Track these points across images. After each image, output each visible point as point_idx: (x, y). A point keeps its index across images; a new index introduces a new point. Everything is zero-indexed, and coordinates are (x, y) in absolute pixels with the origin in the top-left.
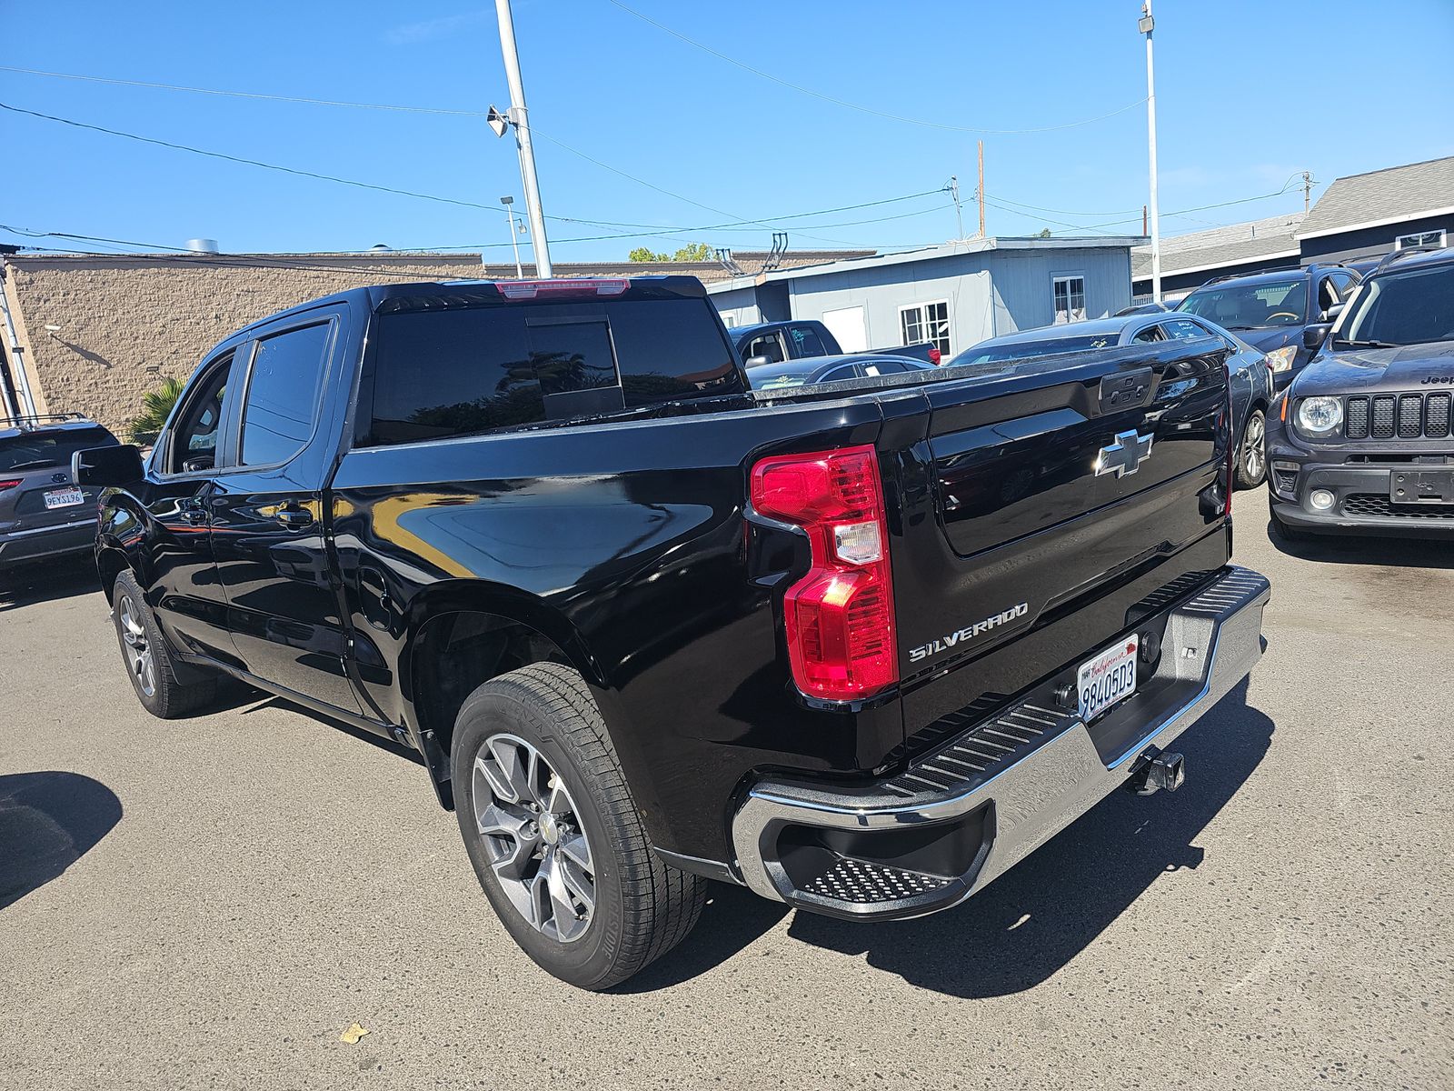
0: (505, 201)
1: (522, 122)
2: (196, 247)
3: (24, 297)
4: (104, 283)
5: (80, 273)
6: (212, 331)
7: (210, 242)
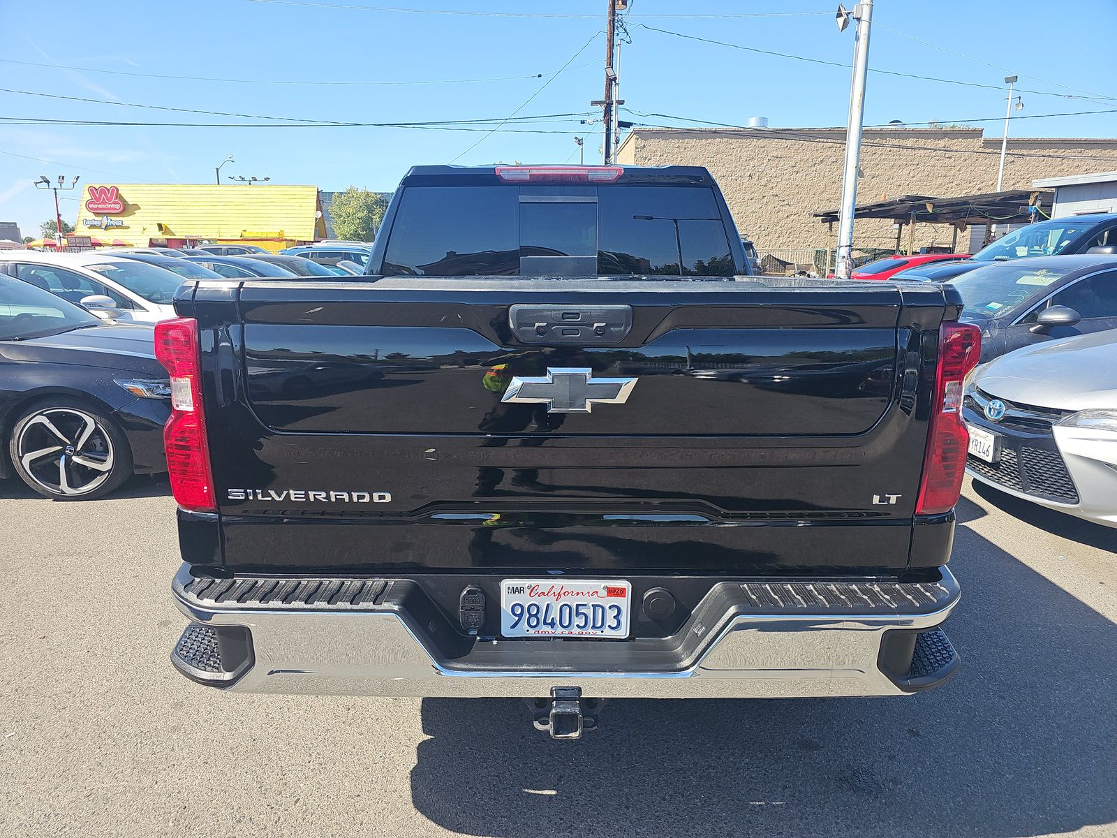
0: (1008, 80)
1: (865, 17)
2: (753, 123)
3: (637, 156)
4: (685, 149)
5: (673, 141)
6: (744, 186)
7: (764, 120)
